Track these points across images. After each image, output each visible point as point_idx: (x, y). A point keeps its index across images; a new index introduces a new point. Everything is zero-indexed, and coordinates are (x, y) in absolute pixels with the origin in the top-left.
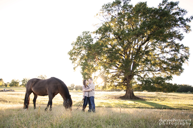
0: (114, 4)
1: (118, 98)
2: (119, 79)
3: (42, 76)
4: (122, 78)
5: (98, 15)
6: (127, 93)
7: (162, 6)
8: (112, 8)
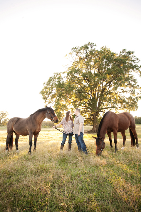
0: (82, 48)
1: (86, 132)
2: (86, 115)
3: (3, 113)
4: (89, 114)
5: (68, 56)
6: (94, 128)
7: (122, 54)
8: (81, 51)
